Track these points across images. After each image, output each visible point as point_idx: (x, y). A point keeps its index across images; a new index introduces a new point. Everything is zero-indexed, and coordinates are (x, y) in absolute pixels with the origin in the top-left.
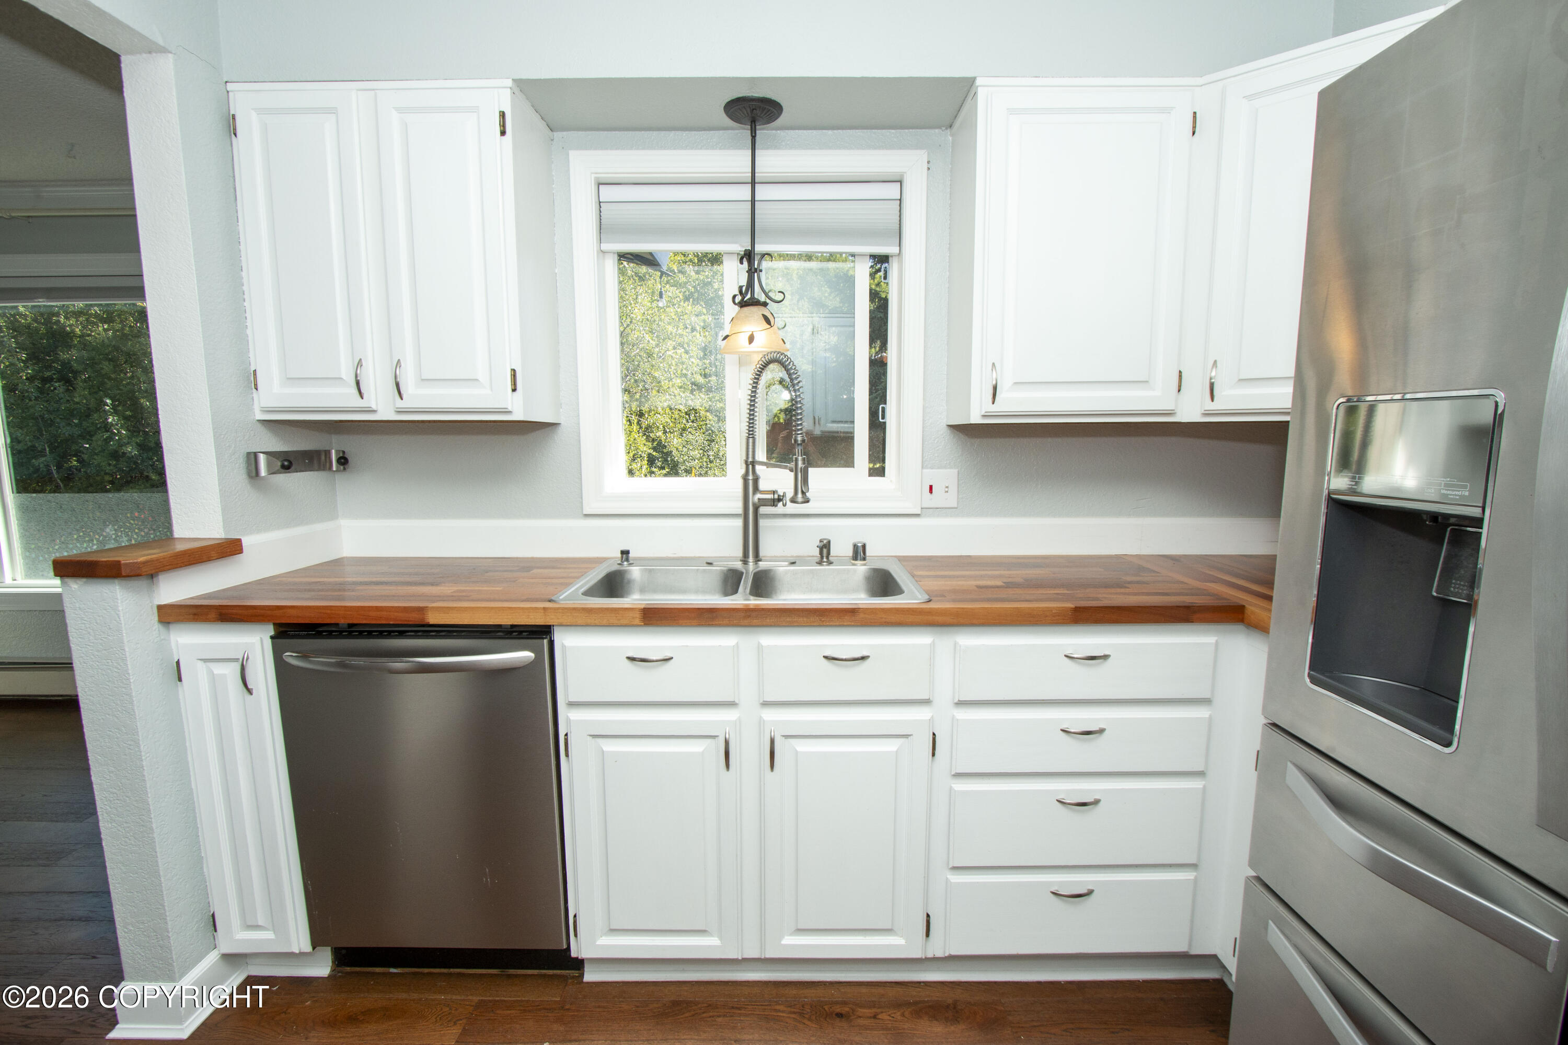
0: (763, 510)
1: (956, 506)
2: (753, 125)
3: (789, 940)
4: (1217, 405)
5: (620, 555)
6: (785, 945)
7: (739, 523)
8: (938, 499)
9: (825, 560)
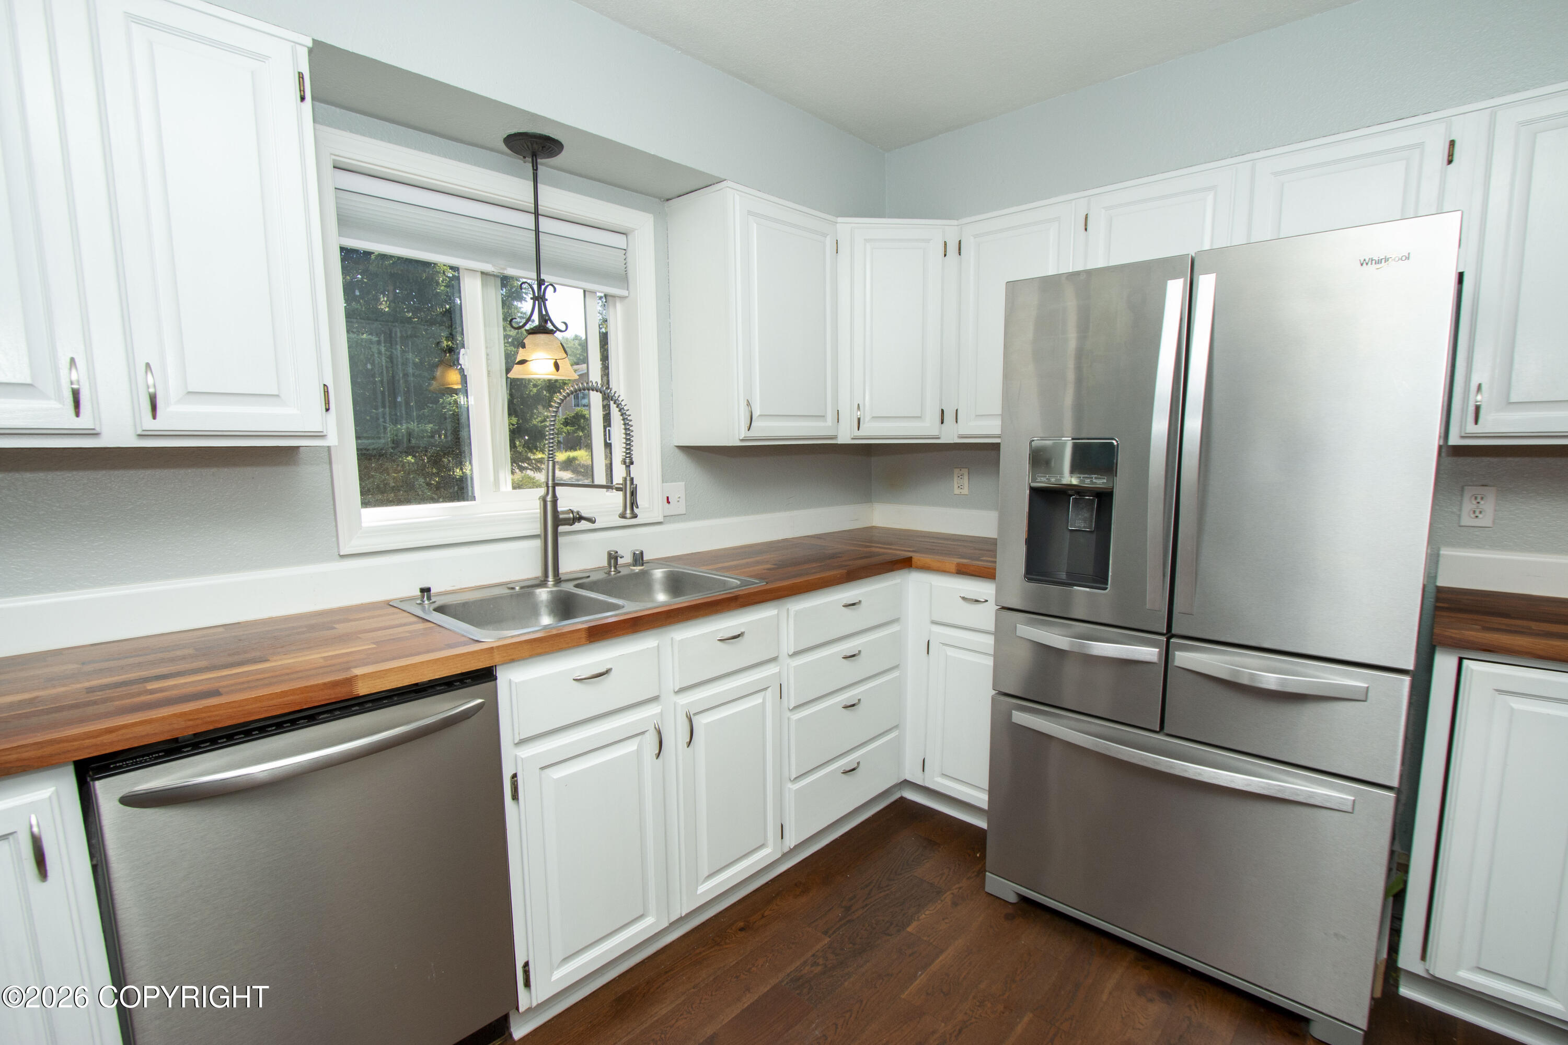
0: (562, 529)
1: (684, 512)
2: (534, 156)
3: (702, 889)
4: (861, 433)
5: (419, 593)
6: (699, 894)
7: (538, 543)
8: (674, 509)
9: (613, 569)
